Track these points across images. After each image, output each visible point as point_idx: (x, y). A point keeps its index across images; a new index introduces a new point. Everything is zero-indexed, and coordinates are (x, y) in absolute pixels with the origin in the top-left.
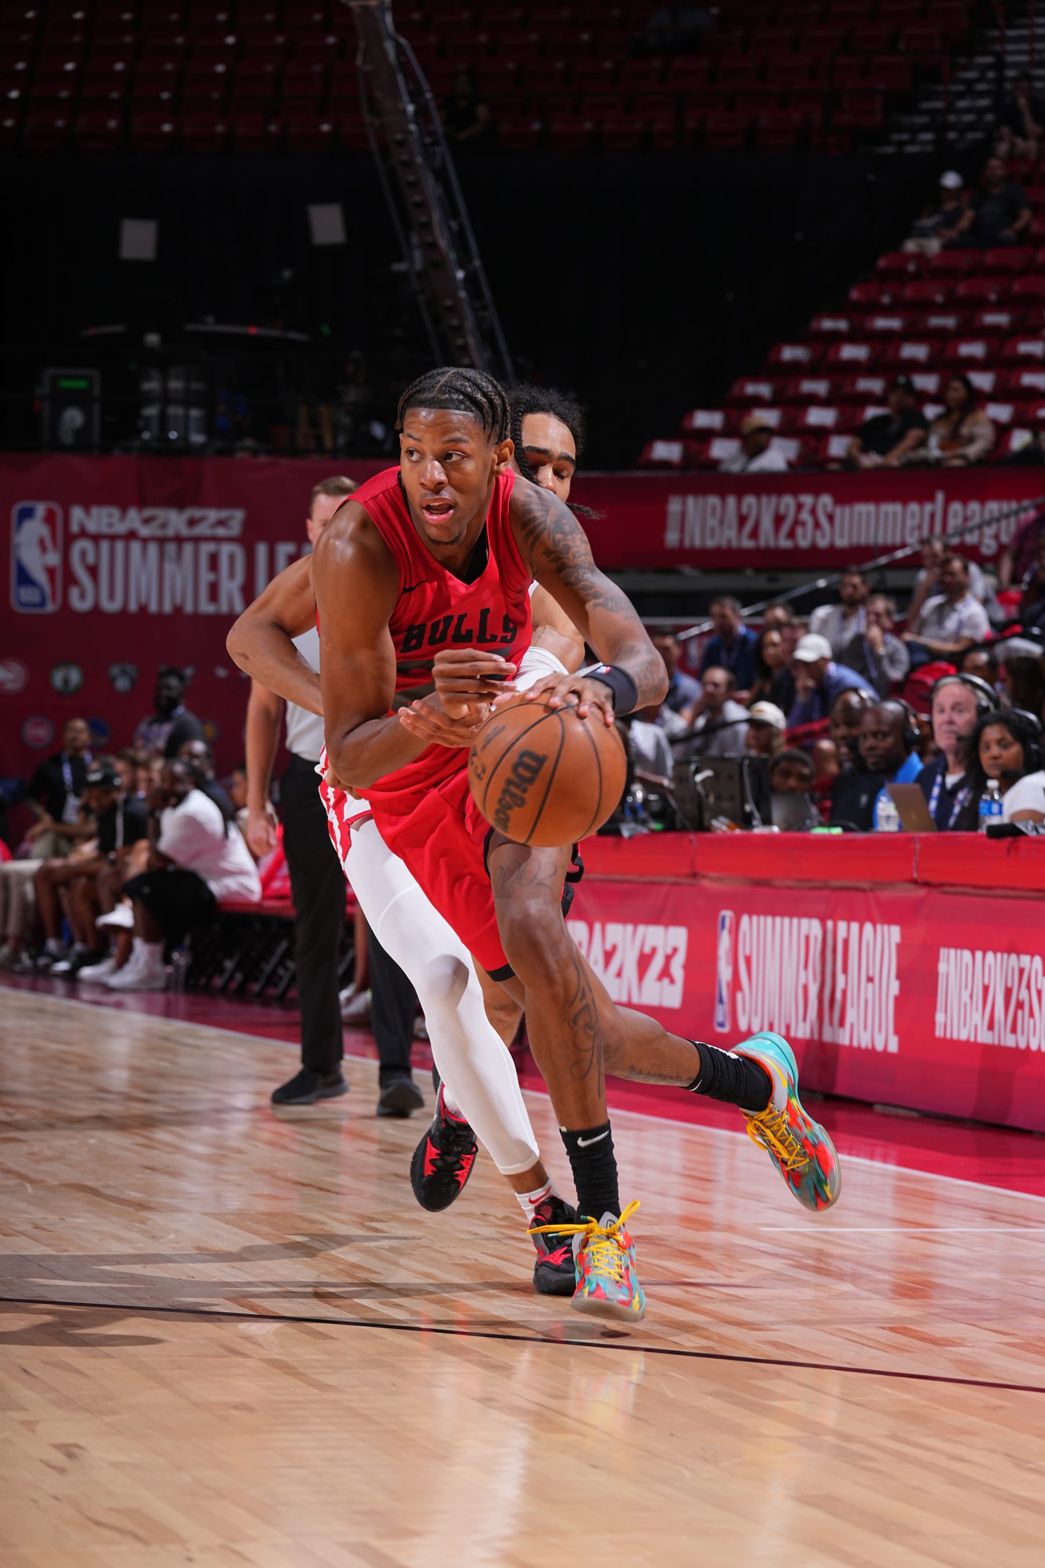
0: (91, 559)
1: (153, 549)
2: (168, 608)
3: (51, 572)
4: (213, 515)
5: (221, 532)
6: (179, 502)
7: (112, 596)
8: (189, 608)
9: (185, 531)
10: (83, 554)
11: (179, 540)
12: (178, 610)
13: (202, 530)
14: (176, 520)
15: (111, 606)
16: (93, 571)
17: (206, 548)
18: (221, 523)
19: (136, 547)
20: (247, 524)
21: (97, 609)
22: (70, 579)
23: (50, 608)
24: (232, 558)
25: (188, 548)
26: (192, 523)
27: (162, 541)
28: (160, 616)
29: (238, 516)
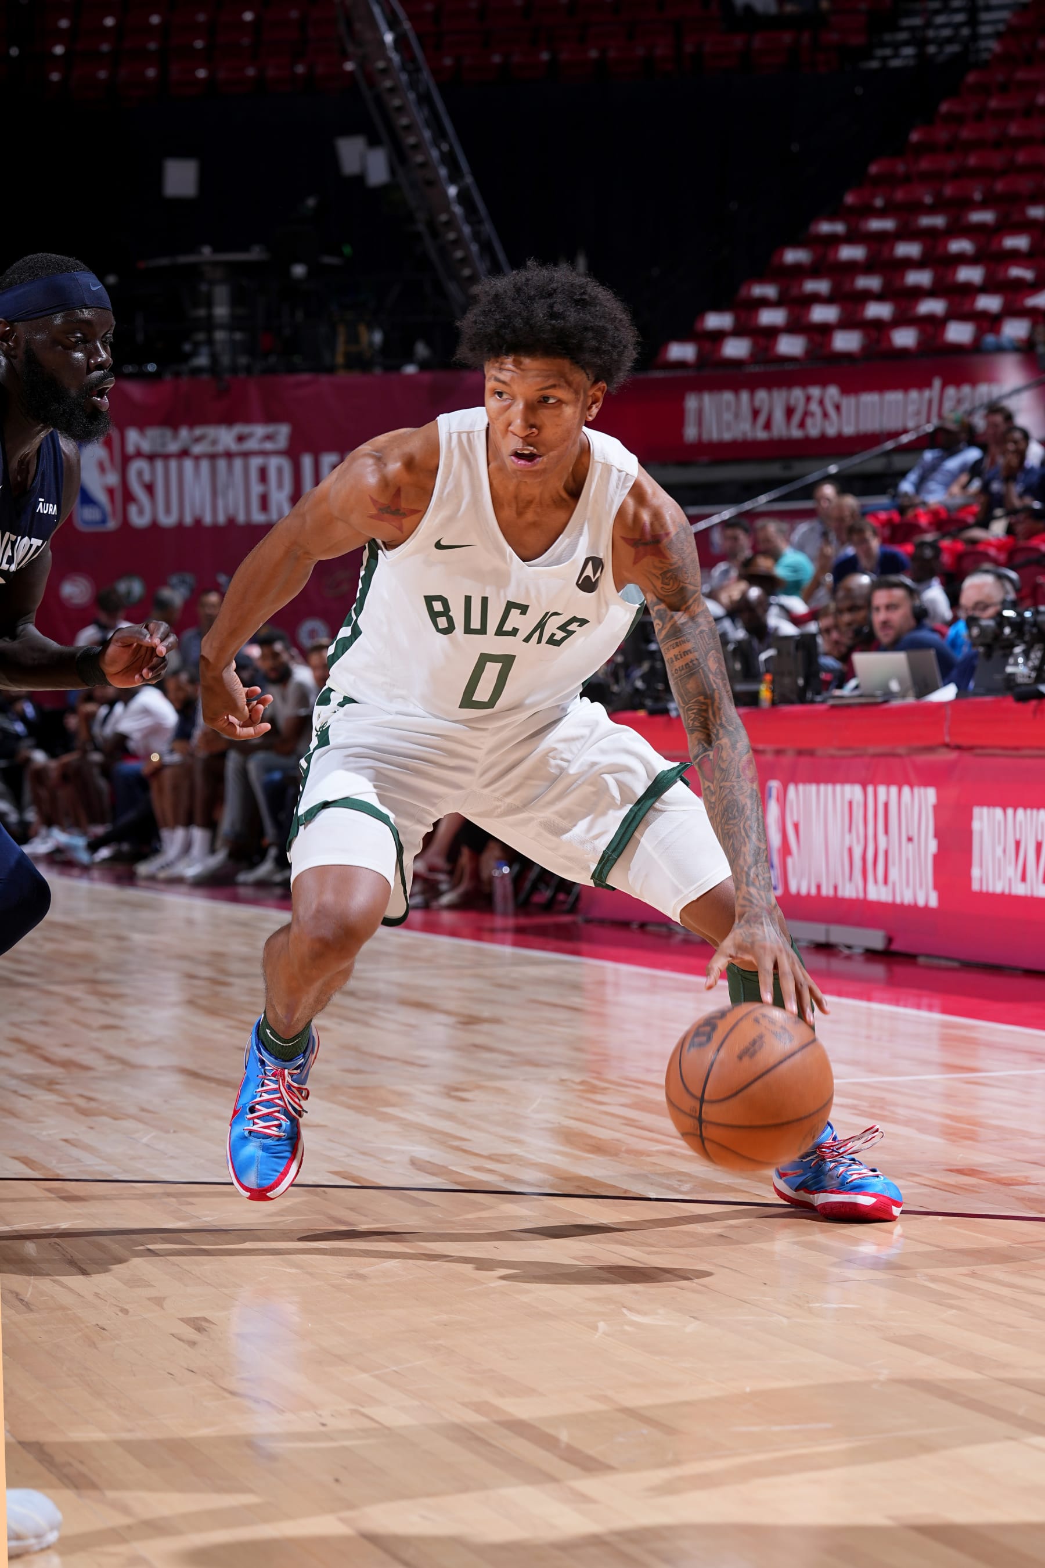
0: (147, 477)
1: (205, 465)
2: (221, 519)
3: (110, 492)
4: (259, 430)
5: (269, 446)
6: (228, 419)
7: (168, 510)
8: (241, 518)
9: (234, 447)
10: (140, 474)
11: (229, 455)
12: (231, 521)
13: (251, 445)
14: (225, 437)
15: (168, 520)
16: (150, 488)
17: (256, 462)
18: (269, 438)
19: (188, 464)
20: (293, 438)
21: (154, 526)
22: (128, 497)
23: (112, 525)
24: (280, 470)
25: (238, 463)
26: (241, 439)
27: (213, 457)
28: (215, 528)
29: (283, 431)
